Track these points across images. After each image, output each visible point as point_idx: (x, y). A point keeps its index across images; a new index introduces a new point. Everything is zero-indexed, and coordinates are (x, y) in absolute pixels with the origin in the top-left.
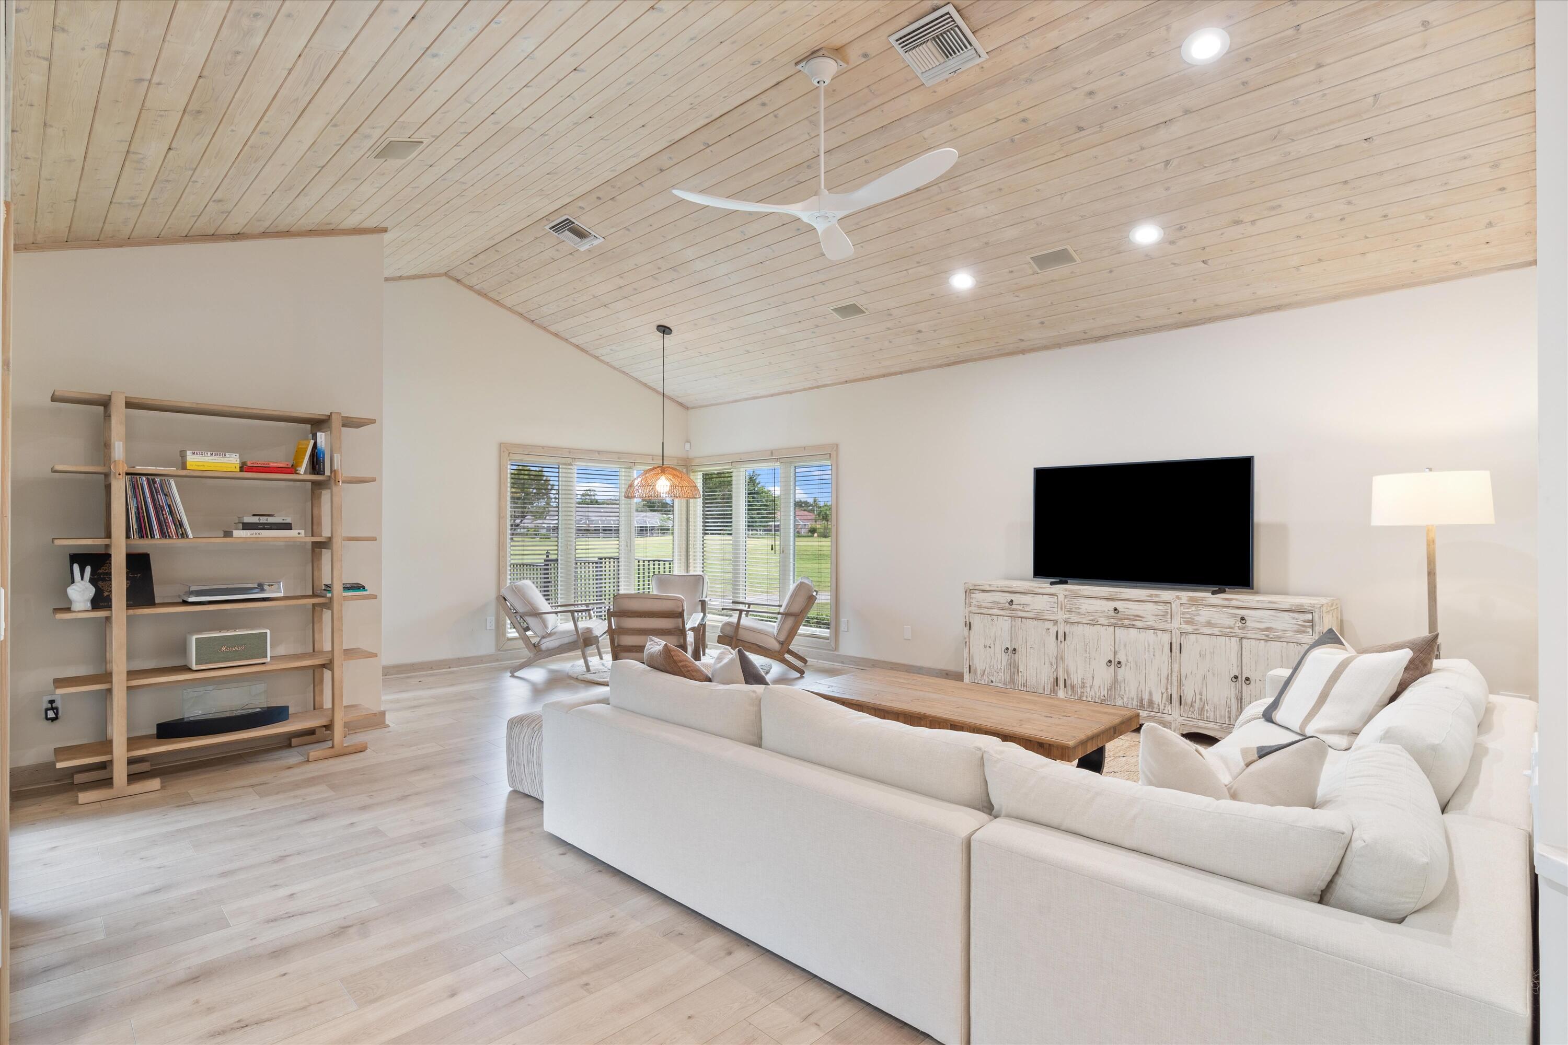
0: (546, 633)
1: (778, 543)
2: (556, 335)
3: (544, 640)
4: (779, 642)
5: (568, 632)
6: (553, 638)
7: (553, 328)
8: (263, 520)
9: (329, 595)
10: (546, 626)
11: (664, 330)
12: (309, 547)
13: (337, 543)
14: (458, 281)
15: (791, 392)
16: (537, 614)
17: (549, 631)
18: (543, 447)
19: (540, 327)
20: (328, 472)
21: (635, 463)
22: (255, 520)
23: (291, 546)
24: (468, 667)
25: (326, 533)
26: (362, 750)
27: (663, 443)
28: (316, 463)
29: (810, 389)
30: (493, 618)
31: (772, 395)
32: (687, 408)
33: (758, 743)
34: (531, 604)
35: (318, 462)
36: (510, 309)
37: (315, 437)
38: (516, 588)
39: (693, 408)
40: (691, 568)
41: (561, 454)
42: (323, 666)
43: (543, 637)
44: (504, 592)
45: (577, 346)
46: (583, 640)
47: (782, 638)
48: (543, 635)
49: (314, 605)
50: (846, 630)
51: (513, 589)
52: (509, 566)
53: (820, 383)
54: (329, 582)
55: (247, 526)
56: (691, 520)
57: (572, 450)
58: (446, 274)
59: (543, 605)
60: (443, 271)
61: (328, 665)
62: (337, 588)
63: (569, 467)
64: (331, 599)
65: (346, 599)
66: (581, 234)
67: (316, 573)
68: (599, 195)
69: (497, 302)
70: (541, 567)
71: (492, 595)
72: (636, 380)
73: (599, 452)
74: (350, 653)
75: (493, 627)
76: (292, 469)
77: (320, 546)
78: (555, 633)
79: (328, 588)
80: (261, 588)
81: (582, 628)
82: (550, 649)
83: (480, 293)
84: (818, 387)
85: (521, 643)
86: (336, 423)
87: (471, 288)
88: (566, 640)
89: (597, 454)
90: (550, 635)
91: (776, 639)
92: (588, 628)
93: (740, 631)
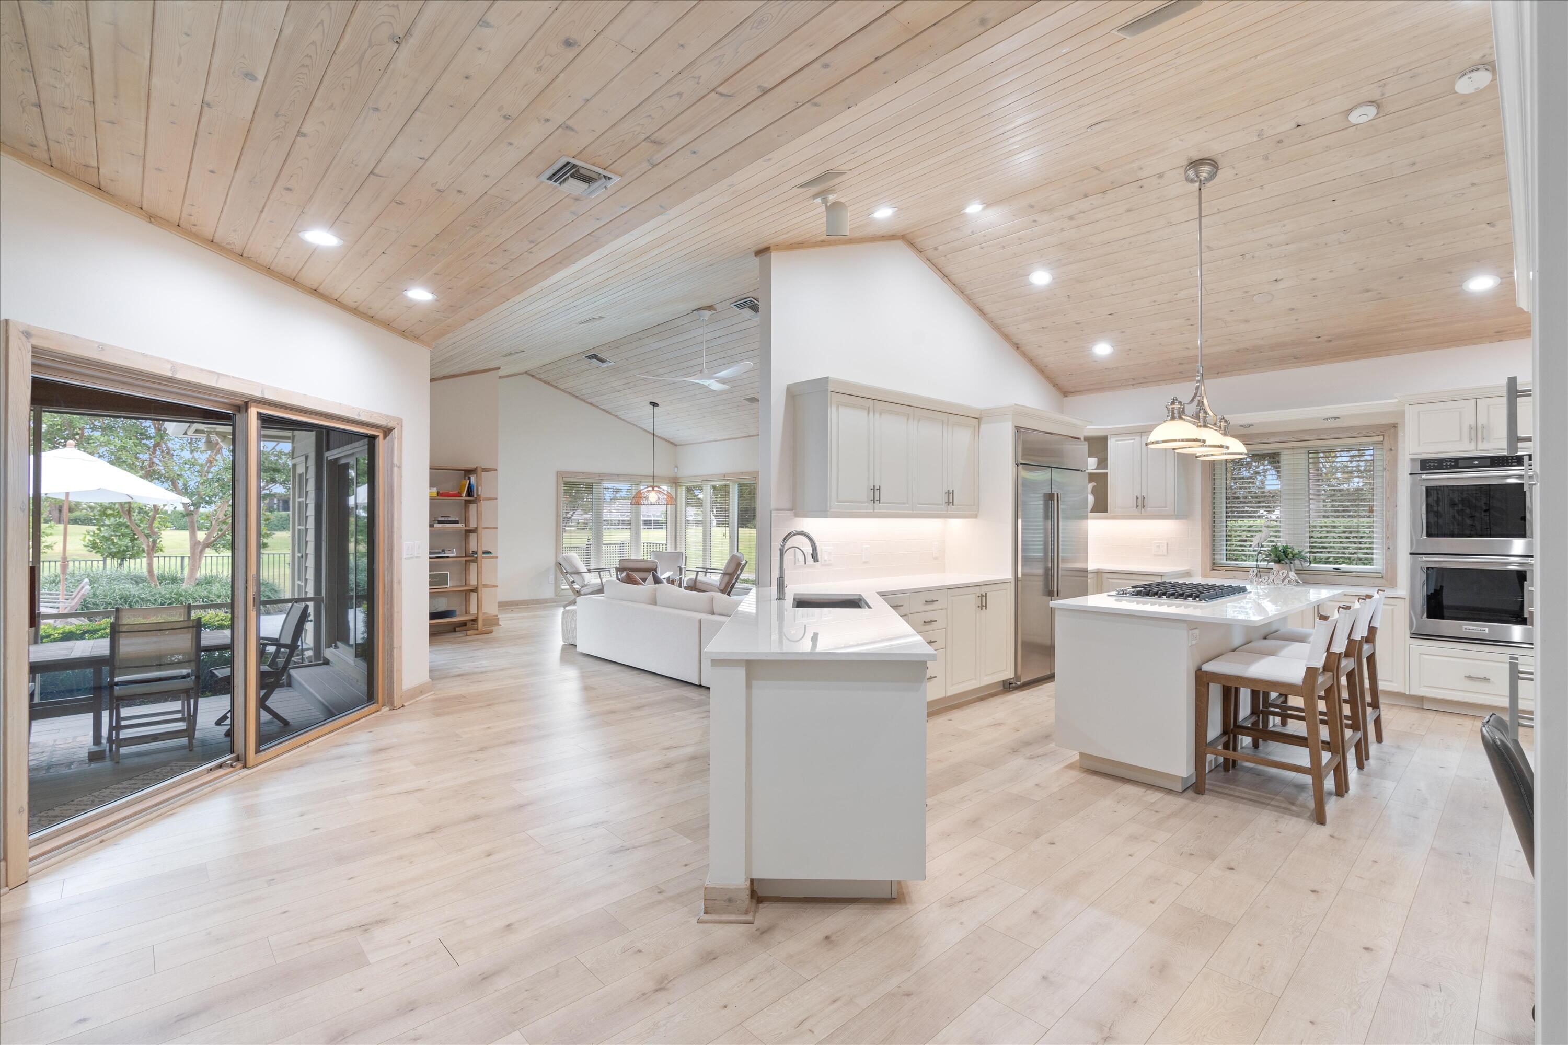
1: (727, 532)
2: (591, 404)
3: (583, 589)
6: (588, 587)
7: (589, 401)
8: (446, 519)
9: (476, 556)
10: (584, 580)
11: (654, 404)
12: (464, 532)
13: (480, 530)
14: (533, 376)
15: (735, 439)
16: (578, 573)
17: (586, 583)
18: (583, 473)
19: (582, 400)
20: (475, 496)
21: (642, 481)
22: (443, 519)
23: (457, 532)
24: (538, 604)
25: (473, 525)
26: (491, 633)
28: (470, 492)
30: (553, 577)
32: (676, 445)
33: (655, 604)
34: (576, 568)
35: (471, 491)
36: (563, 390)
37: (469, 478)
38: (568, 559)
39: (680, 445)
40: (678, 548)
41: (595, 477)
42: (472, 591)
43: (582, 587)
44: (560, 560)
45: (604, 410)
49: (466, 560)
51: (566, 559)
54: (475, 550)
55: (440, 522)
56: (678, 517)
57: (600, 475)
58: (526, 373)
59: (583, 568)
60: (525, 371)
61: (475, 590)
62: (480, 553)
63: (599, 485)
64: (477, 558)
65: (483, 558)
66: (602, 361)
67: (467, 545)
68: (611, 345)
69: (556, 387)
70: (584, 549)
71: (553, 562)
72: (641, 428)
73: (618, 475)
74: (485, 586)
75: (553, 582)
76: (459, 495)
77: (468, 532)
78: (589, 585)
79: (475, 552)
80: (443, 551)
81: (605, 582)
82: (586, 593)
83: (545, 382)
84: (749, 436)
85: (570, 592)
86: (479, 470)
87: (540, 380)
88: (596, 589)
90: (586, 585)
93: (698, 584)
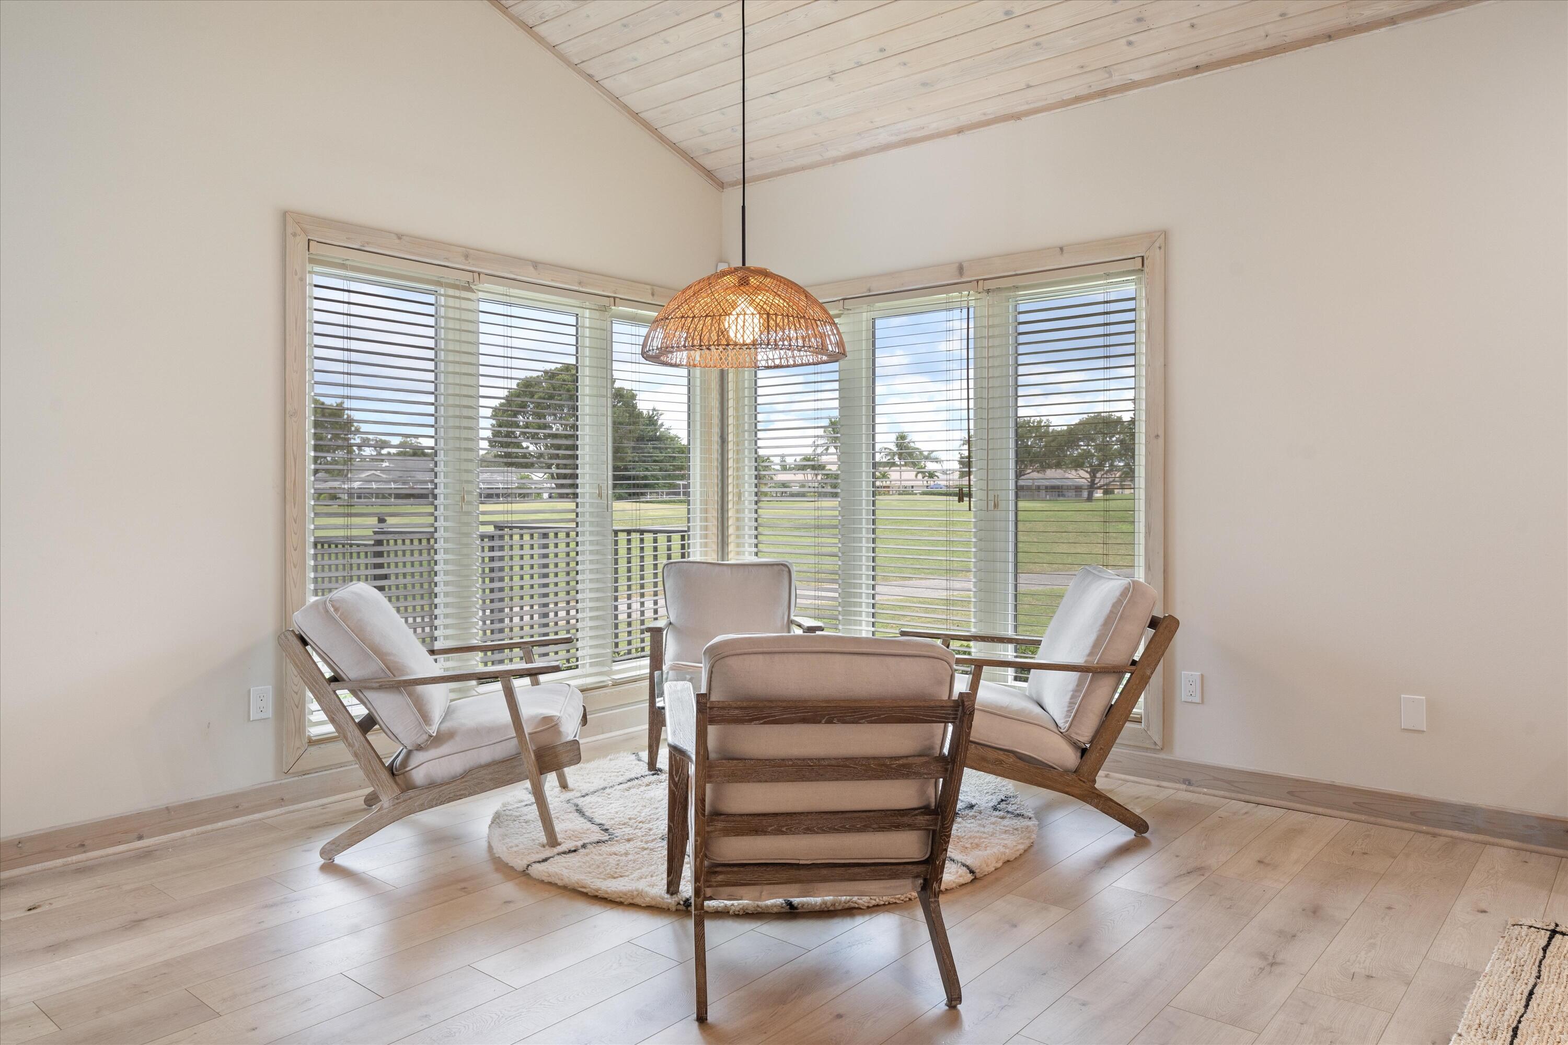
0: (425, 737)
3: (420, 756)
4: (1074, 744)
5: (490, 730)
6: (445, 747)
10: (425, 717)
15: (1017, 117)
16: (399, 683)
17: (433, 730)
18: (400, 237)
21: (614, 298)
24: (195, 830)
27: (743, 207)
29: (1078, 99)
30: (268, 687)
31: (960, 131)
34: (379, 653)
38: (336, 610)
40: (732, 547)
41: (447, 259)
43: (418, 747)
44: (302, 621)
46: (535, 752)
47: (1084, 735)
48: (419, 742)
50: (1197, 699)
51: (327, 611)
52: (312, 545)
53: (1117, 79)
57: (471, 251)
63: (465, 294)
70: (367, 549)
71: (267, 626)
73: (536, 264)
75: (269, 713)
78: (452, 736)
81: (532, 718)
82: (439, 781)
88: (485, 756)
89: (532, 268)
90: (437, 740)
91: (1066, 736)
92: (547, 719)
